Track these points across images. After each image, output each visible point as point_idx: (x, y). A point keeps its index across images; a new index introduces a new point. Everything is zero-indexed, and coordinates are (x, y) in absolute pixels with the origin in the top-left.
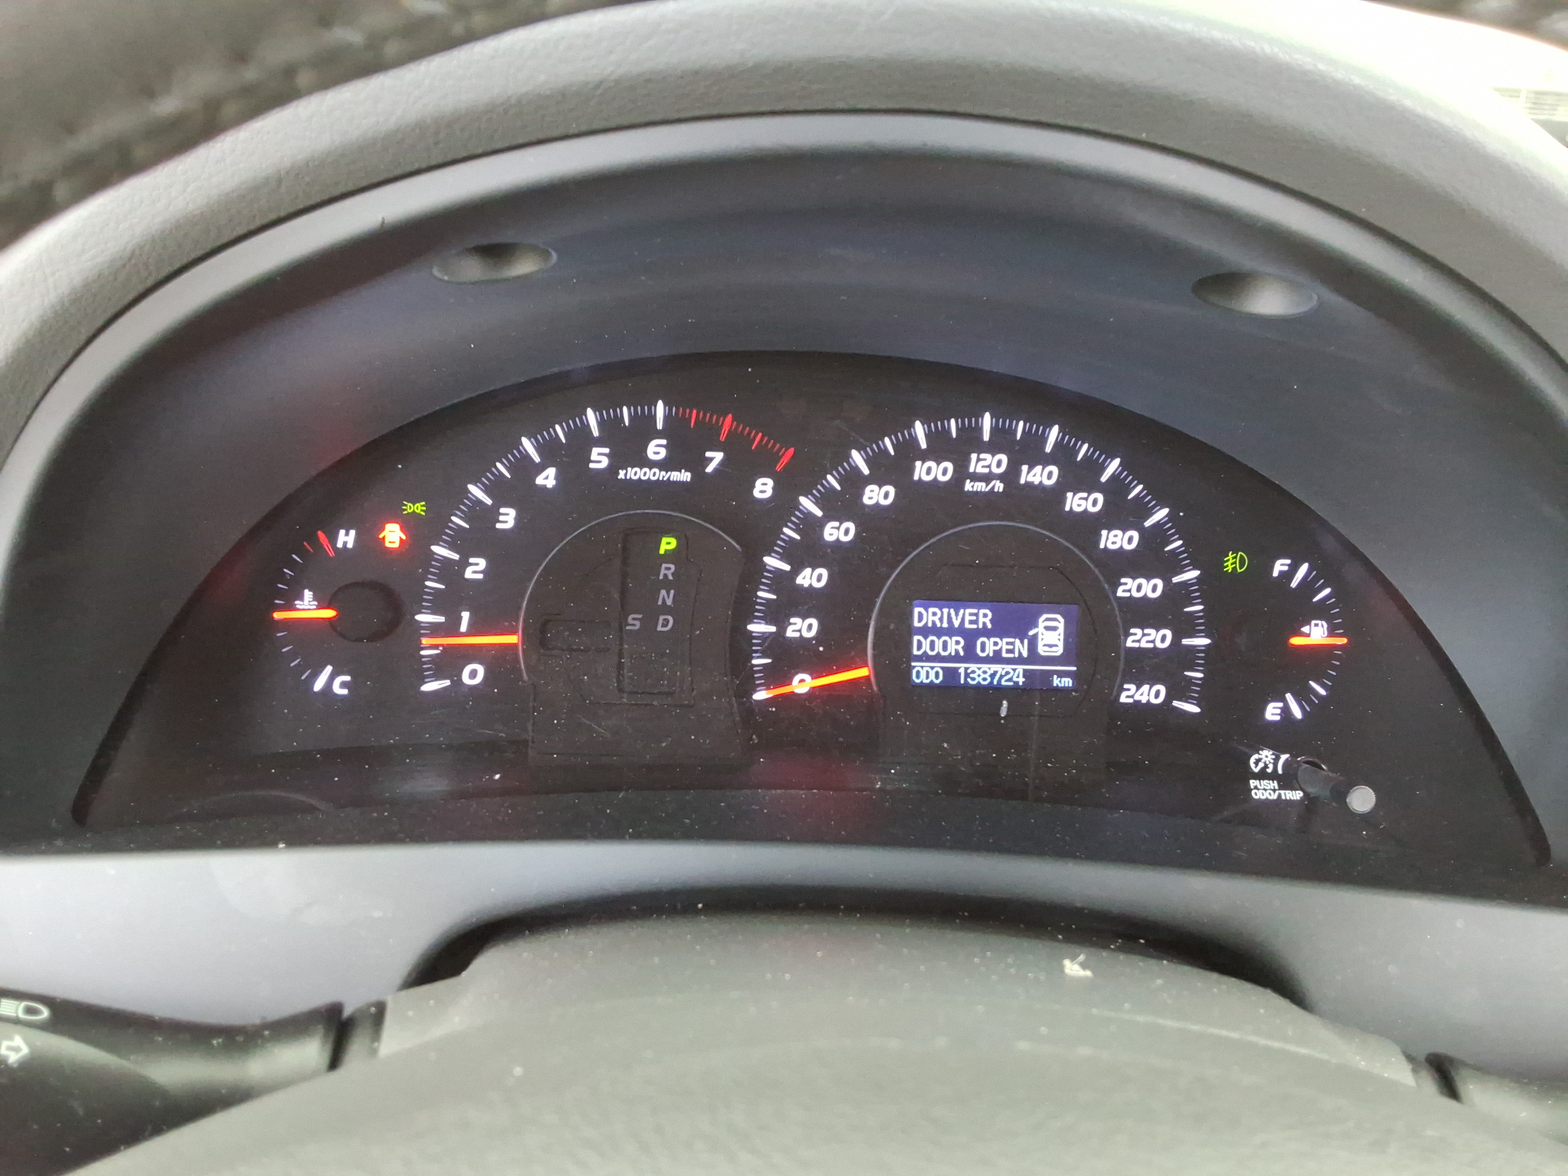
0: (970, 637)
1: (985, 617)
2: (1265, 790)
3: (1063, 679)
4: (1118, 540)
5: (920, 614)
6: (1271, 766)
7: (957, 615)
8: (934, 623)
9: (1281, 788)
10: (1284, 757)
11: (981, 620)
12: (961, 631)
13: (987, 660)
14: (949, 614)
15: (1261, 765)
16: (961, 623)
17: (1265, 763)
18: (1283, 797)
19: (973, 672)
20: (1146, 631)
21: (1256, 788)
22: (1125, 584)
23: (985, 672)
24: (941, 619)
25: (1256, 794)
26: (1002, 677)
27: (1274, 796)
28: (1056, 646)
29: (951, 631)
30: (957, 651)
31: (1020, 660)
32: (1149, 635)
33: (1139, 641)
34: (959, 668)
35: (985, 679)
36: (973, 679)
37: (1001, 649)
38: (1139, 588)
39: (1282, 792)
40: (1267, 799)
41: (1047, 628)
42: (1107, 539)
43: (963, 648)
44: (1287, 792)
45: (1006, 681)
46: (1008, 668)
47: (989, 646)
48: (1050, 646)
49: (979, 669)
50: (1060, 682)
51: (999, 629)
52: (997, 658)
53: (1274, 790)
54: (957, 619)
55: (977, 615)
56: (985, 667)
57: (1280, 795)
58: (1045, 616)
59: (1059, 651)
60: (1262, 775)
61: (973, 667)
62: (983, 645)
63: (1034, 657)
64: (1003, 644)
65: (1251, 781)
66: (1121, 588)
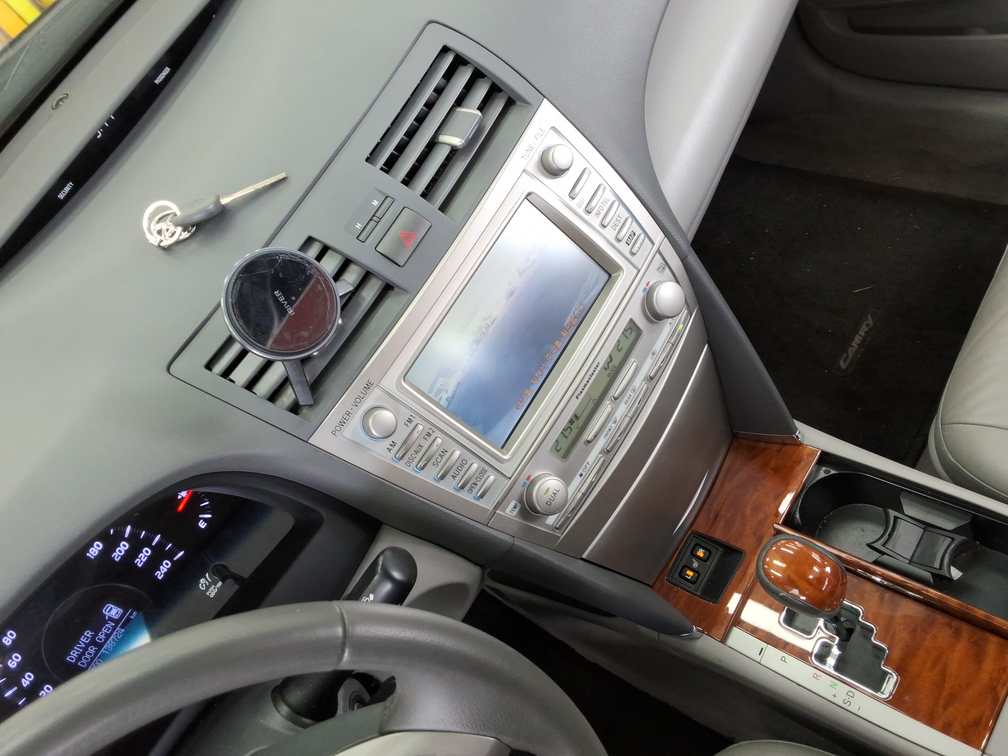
0: (93, 642)
1: (89, 633)
2: (212, 591)
3: (133, 614)
4: (95, 550)
5: (70, 658)
6: (207, 582)
7: (80, 644)
8: (77, 654)
9: (215, 585)
10: (207, 575)
11: (88, 635)
12: (87, 645)
13: (106, 640)
14: (78, 647)
15: (204, 585)
16: (84, 644)
17: (205, 584)
18: (219, 587)
19: (108, 647)
20: (139, 557)
21: (210, 594)
22: (115, 556)
23: (110, 643)
24: (78, 651)
25: (212, 596)
26: (117, 637)
27: (216, 590)
28: (119, 611)
29: (85, 649)
30: (94, 650)
31: (114, 628)
32: (142, 556)
33: (142, 561)
34: (102, 651)
35: (113, 644)
36: (110, 648)
37: (105, 633)
38: (120, 551)
39: (217, 586)
40: (216, 593)
41: (109, 611)
42: (91, 554)
43: (95, 647)
44: (218, 584)
45: (119, 636)
46: (115, 633)
47: (101, 636)
48: (117, 613)
49: (108, 644)
50: (134, 616)
51: (97, 630)
52: (108, 636)
53: (215, 588)
54: (82, 645)
55: (85, 636)
56: (108, 642)
57: (217, 588)
58: (104, 611)
59: (121, 611)
60: (208, 588)
61: (105, 646)
62: (99, 639)
63: (117, 622)
64: (104, 630)
65: (207, 594)
66: (116, 559)
